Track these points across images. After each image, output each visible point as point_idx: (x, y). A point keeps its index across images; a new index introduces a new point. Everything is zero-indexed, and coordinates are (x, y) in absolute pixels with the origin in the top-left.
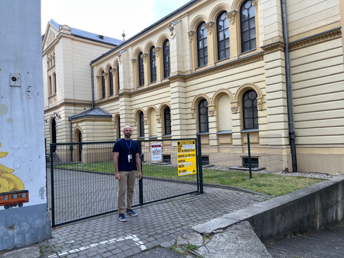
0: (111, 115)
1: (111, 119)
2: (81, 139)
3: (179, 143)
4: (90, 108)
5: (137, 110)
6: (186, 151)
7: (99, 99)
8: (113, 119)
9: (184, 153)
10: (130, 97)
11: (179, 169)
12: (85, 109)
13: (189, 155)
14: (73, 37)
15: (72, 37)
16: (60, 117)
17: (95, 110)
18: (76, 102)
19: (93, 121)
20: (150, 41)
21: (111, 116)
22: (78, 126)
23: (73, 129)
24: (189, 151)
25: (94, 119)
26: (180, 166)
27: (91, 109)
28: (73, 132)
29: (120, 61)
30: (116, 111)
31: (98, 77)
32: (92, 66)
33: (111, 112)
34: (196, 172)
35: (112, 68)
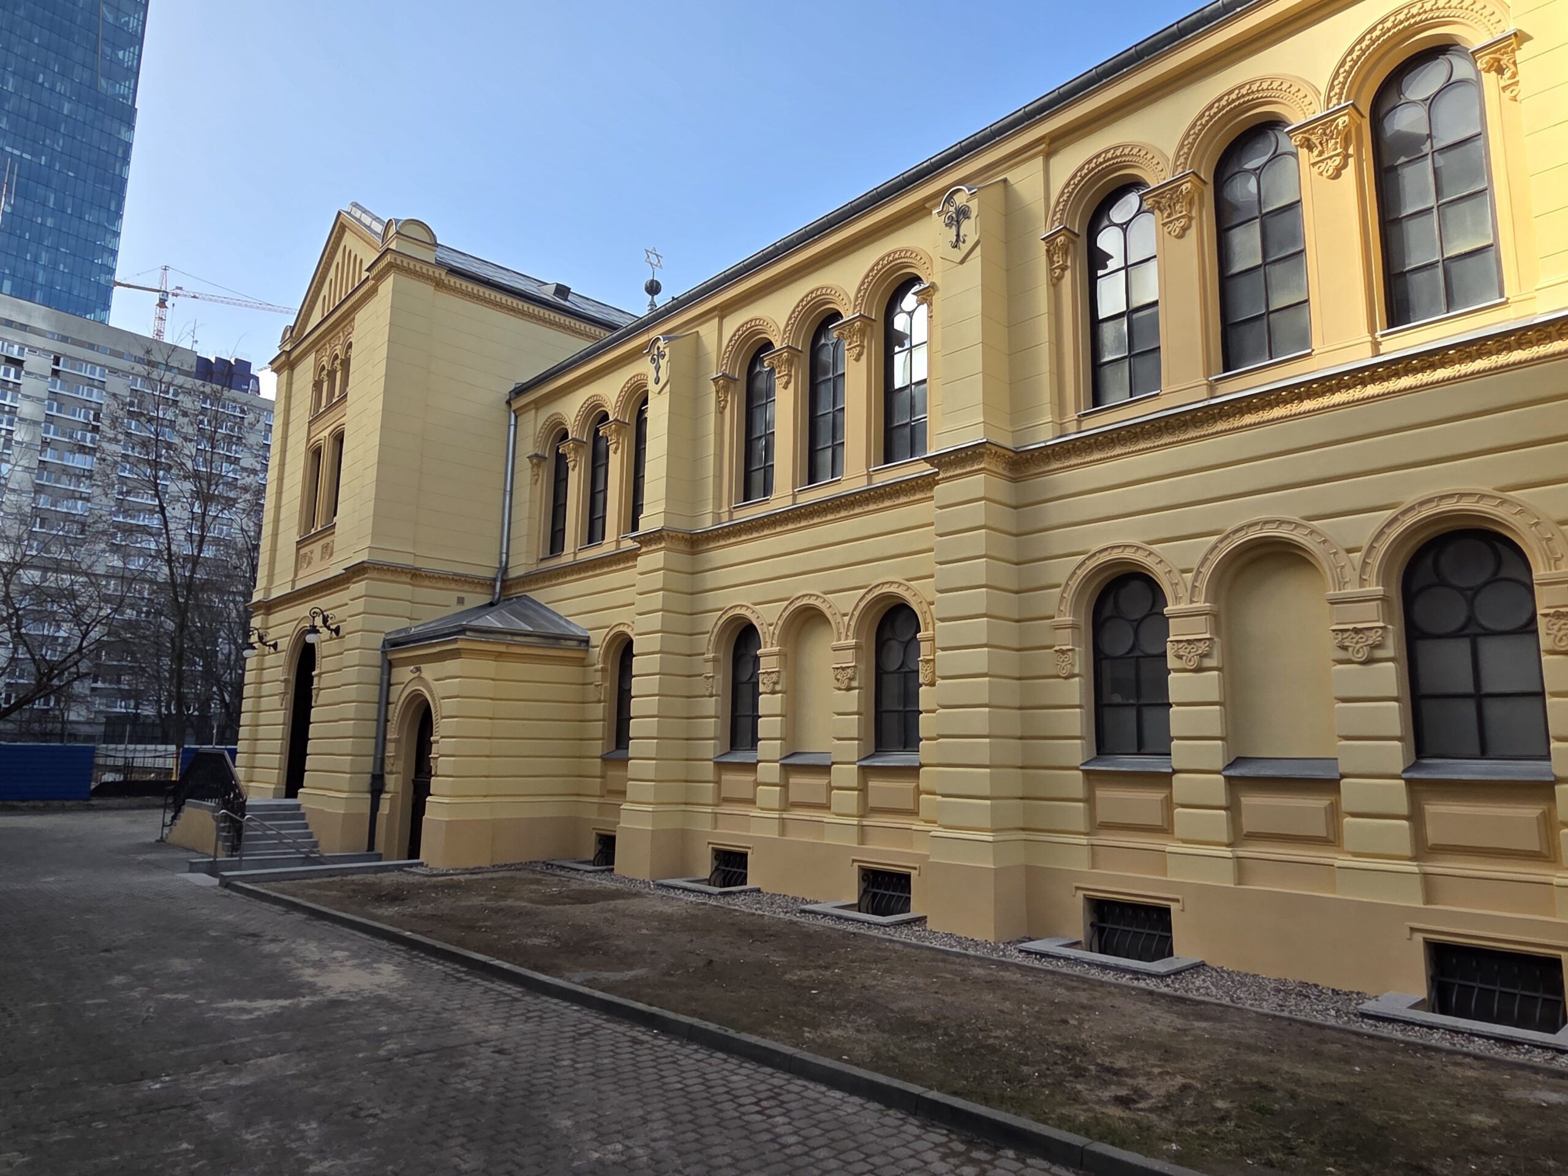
0: (583, 633)
1: (584, 655)
2: (430, 743)
4: (486, 599)
5: (725, 617)
7: (528, 559)
8: (595, 656)
10: (693, 554)
12: (461, 601)
14: (442, 274)
15: (437, 276)
16: (337, 631)
17: (513, 608)
18: (422, 563)
19: (499, 656)
20: (817, 289)
21: (585, 641)
22: (419, 677)
23: (395, 691)
25: (503, 649)
27: (491, 604)
28: (391, 707)
29: (657, 381)
30: (615, 618)
31: (538, 460)
32: (512, 408)
33: (584, 622)
35: (613, 417)
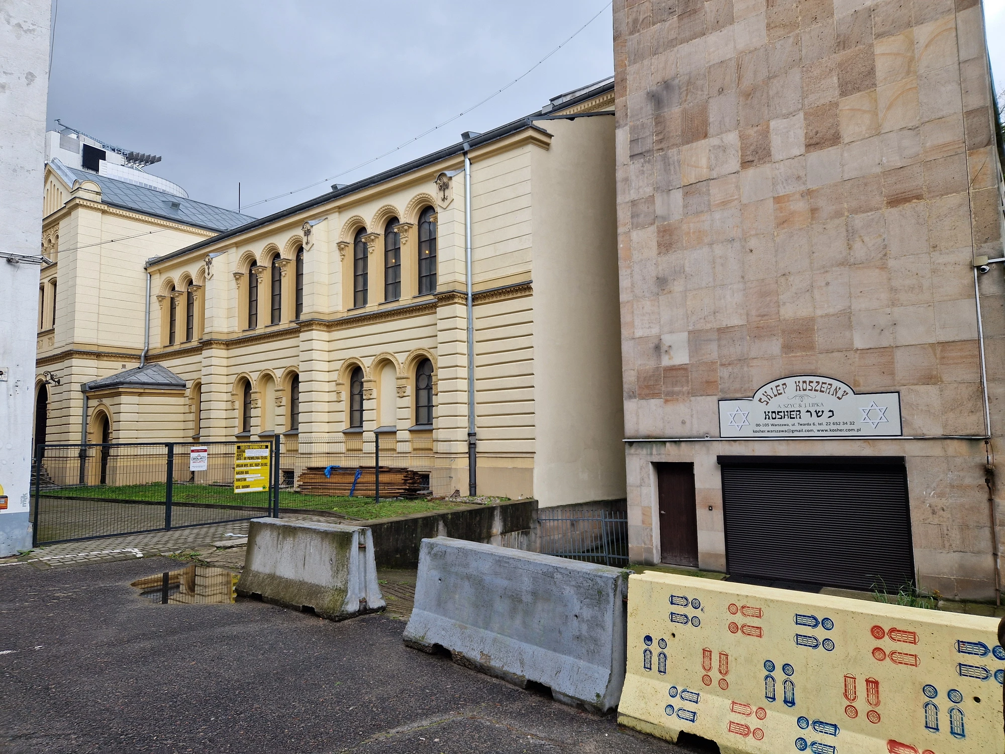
0: (183, 382)
1: (183, 392)
2: (109, 433)
3: (239, 448)
4: (136, 366)
5: (239, 377)
6: (252, 458)
7: (159, 345)
8: (188, 392)
9: (248, 461)
10: (228, 350)
11: (236, 484)
12: (124, 366)
13: (257, 465)
14: (106, 208)
15: (103, 208)
16: (59, 382)
17: (149, 371)
18: (101, 350)
19: (140, 394)
20: (271, 244)
21: (184, 386)
22: (102, 404)
23: (90, 411)
24: (258, 458)
25: (142, 391)
26: (238, 480)
27: (139, 368)
28: (89, 418)
29: (209, 274)
30: (195, 376)
31: (161, 298)
32: (148, 271)
33: (185, 377)
34: (267, 489)
35: (194, 283)
